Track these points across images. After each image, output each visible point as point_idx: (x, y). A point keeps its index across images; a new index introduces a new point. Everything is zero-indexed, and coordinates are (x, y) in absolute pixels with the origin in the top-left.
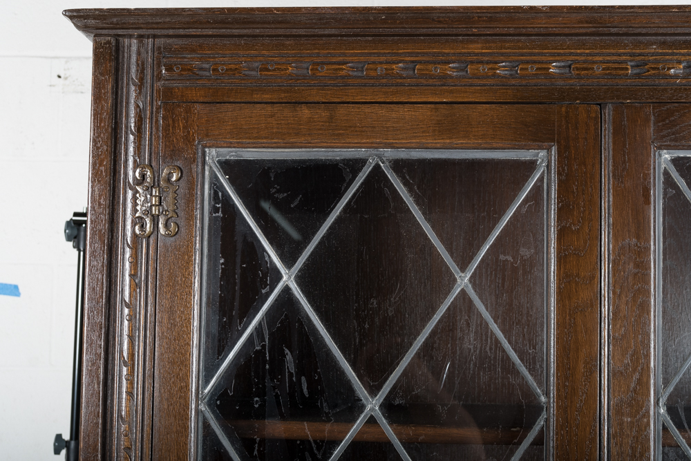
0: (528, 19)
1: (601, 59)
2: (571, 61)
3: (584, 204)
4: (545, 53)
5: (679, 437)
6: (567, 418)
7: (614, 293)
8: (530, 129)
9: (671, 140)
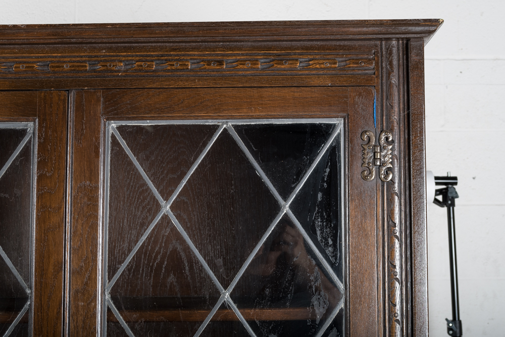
0: (14, 34)
1: (69, 59)
2: (49, 61)
3: (55, 158)
4: (31, 56)
5: (118, 315)
6: (41, 303)
7: (74, 218)
8: (20, 108)
9: (114, 114)
